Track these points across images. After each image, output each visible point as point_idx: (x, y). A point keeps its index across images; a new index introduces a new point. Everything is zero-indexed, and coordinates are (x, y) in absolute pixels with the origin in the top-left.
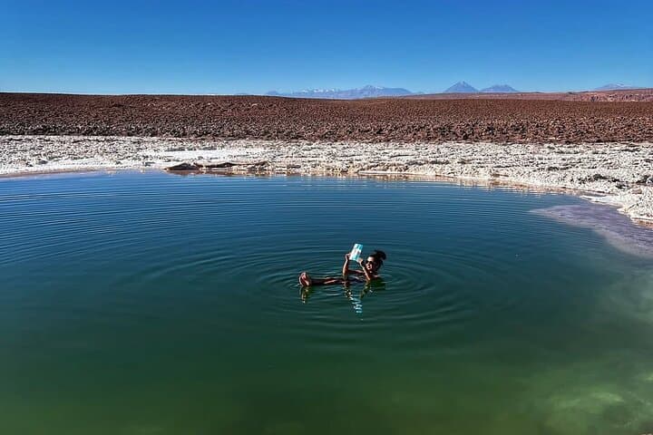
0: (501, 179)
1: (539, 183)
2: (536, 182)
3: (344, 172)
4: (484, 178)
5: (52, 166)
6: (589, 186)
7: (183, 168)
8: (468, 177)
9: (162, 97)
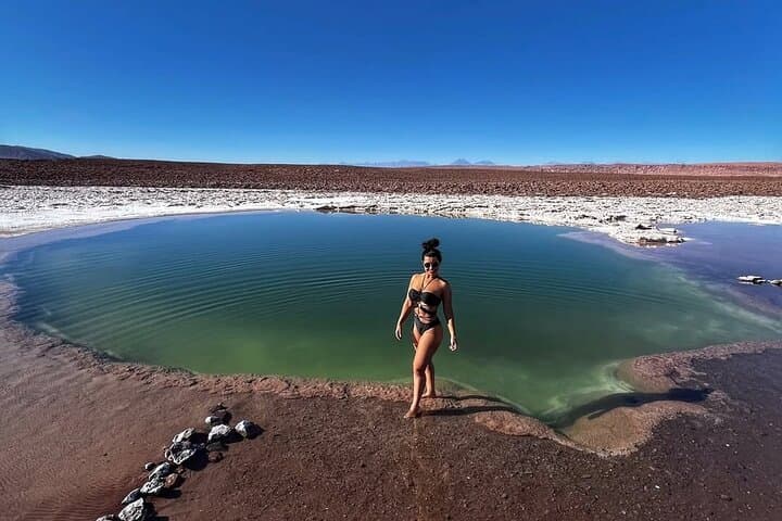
0: (525, 217)
1: (550, 220)
2: (549, 219)
3: (425, 211)
4: (514, 217)
5: (242, 207)
6: (581, 221)
7: (325, 209)
8: (505, 216)
9: (278, 166)
